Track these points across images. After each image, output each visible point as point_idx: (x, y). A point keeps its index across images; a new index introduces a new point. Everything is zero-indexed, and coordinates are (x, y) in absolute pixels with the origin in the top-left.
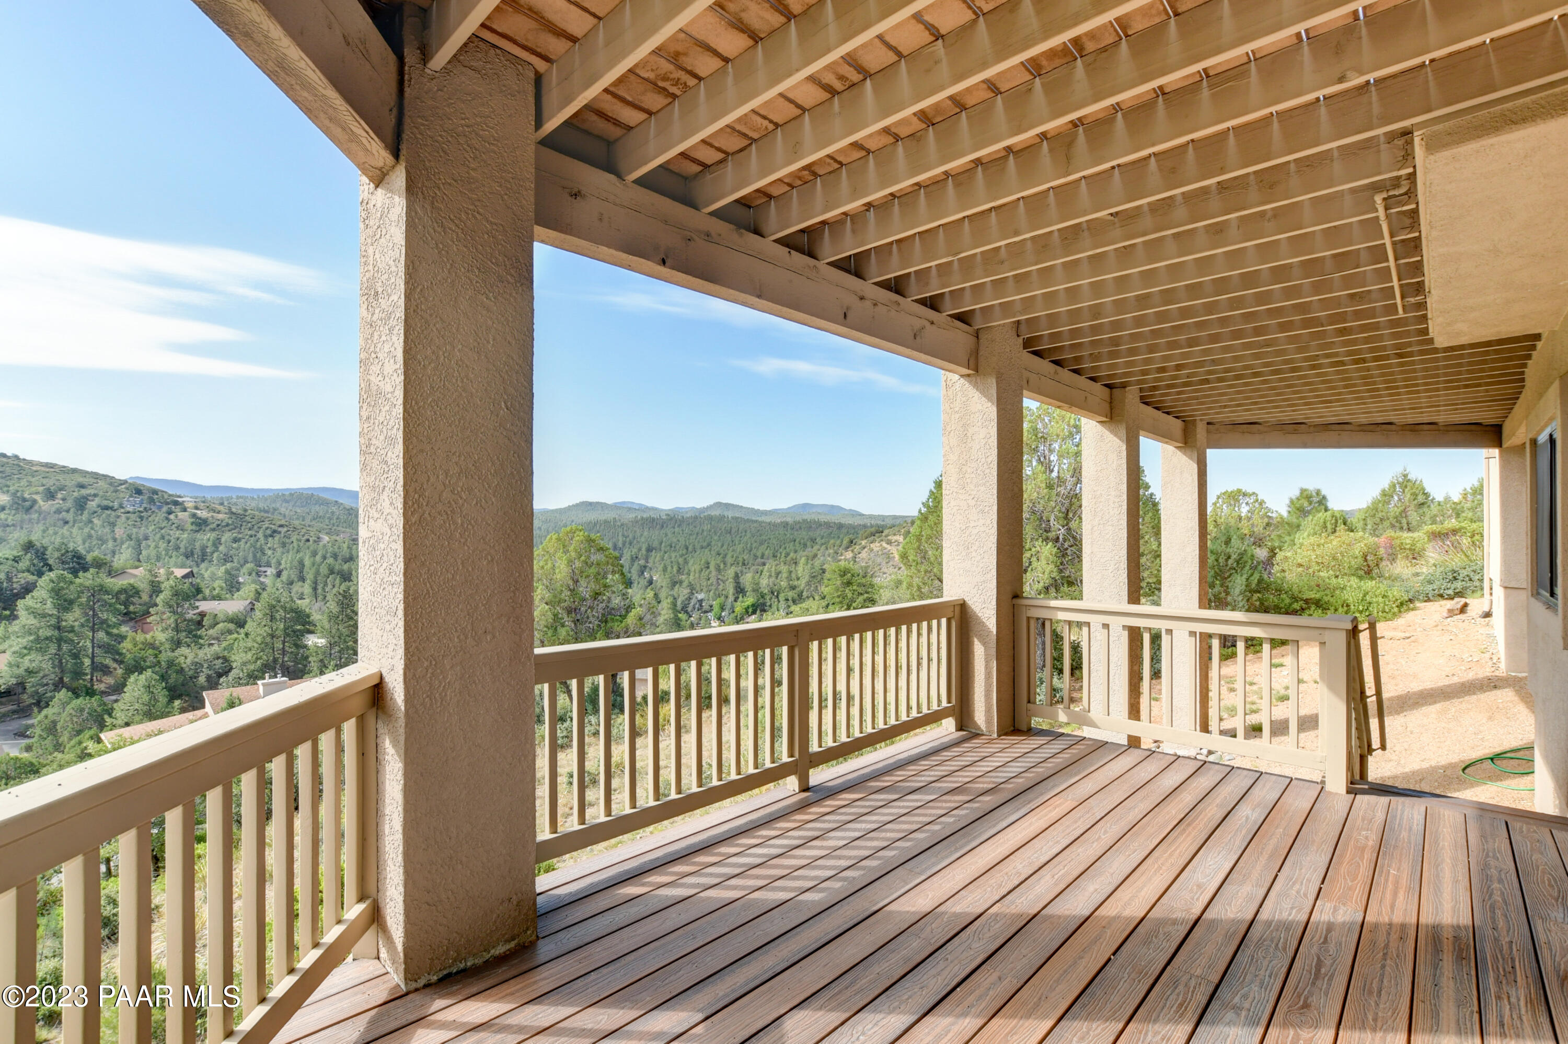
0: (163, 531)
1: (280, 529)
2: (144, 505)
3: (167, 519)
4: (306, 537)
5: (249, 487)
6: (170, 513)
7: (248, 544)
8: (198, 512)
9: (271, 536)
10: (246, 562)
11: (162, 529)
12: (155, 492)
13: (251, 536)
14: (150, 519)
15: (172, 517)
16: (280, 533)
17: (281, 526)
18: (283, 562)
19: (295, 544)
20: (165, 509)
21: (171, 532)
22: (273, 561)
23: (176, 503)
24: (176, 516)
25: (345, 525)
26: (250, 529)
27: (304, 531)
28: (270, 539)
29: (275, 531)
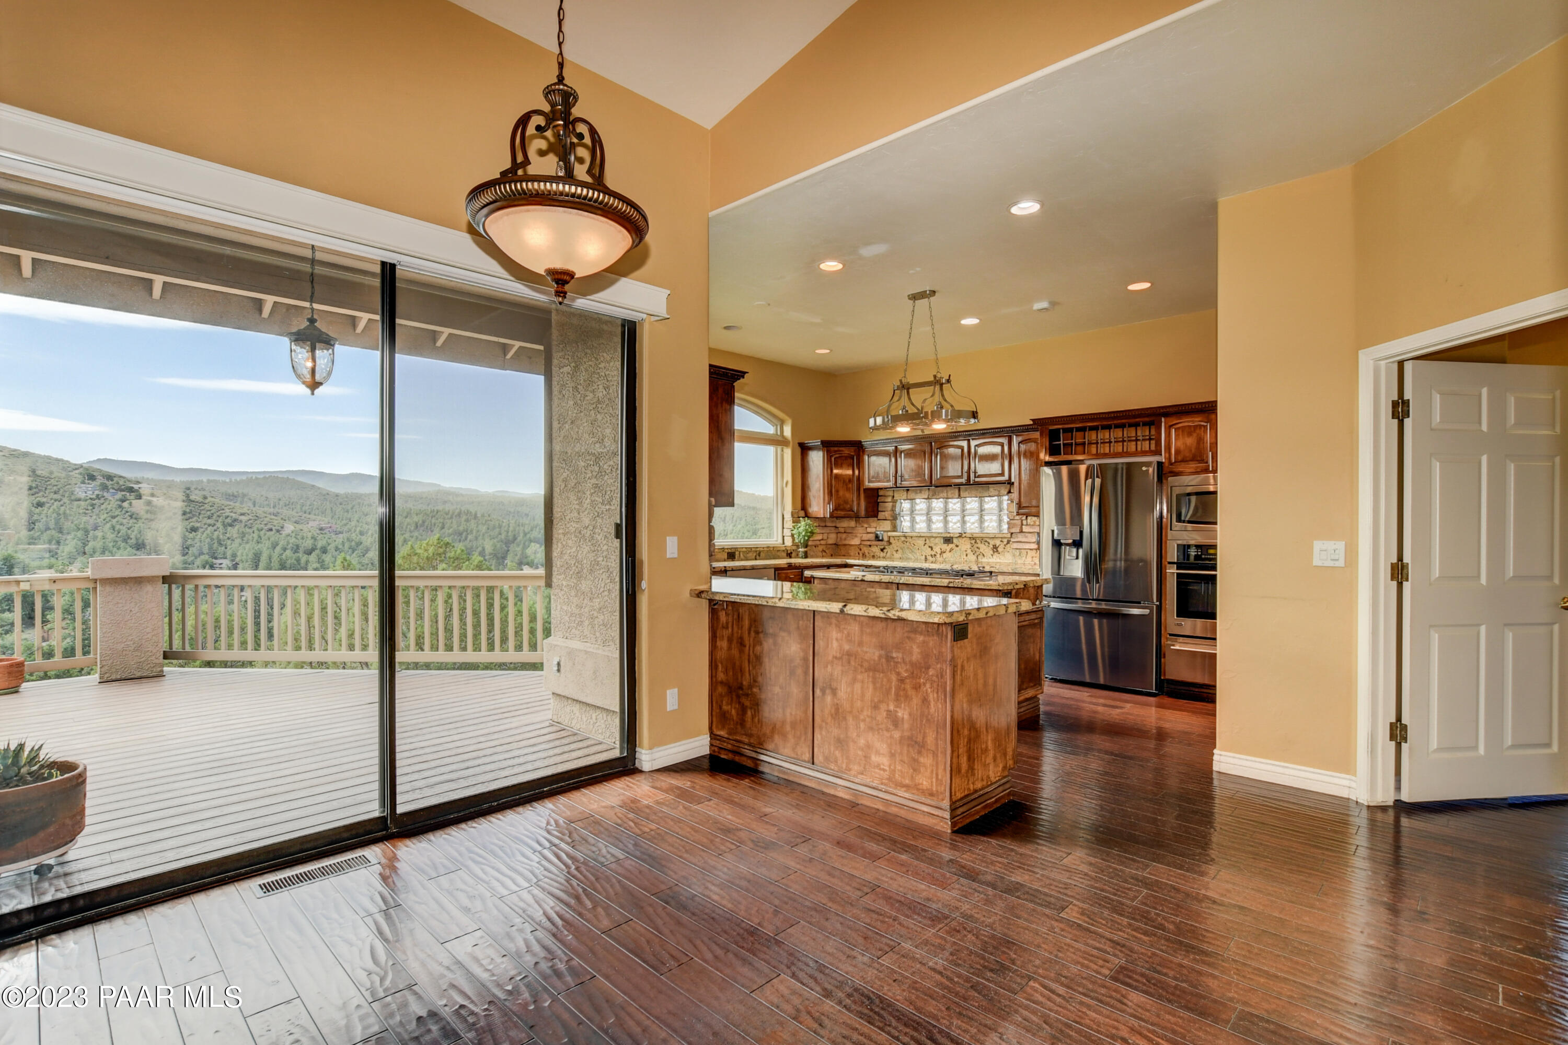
0: (114, 521)
1: (242, 518)
2: (97, 492)
3: (120, 507)
4: (269, 526)
5: (224, 470)
6: (123, 501)
7: (205, 535)
8: (154, 499)
9: (231, 525)
10: (201, 553)
11: (114, 517)
12: (110, 477)
13: (209, 525)
14: (103, 507)
15: (126, 504)
16: (241, 521)
17: (242, 514)
18: (239, 554)
19: (255, 535)
20: (119, 495)
21: (125, 521)
22: (229, 553)
23: (131, 490)
24: (130, 504)
25: (317, 512)
26: (209, 518)
27: (267, 519)
28: (229, 528)
29: (235, 520)
